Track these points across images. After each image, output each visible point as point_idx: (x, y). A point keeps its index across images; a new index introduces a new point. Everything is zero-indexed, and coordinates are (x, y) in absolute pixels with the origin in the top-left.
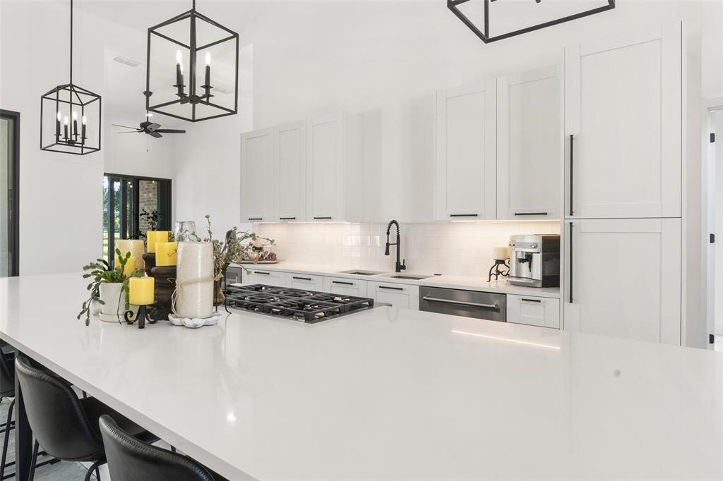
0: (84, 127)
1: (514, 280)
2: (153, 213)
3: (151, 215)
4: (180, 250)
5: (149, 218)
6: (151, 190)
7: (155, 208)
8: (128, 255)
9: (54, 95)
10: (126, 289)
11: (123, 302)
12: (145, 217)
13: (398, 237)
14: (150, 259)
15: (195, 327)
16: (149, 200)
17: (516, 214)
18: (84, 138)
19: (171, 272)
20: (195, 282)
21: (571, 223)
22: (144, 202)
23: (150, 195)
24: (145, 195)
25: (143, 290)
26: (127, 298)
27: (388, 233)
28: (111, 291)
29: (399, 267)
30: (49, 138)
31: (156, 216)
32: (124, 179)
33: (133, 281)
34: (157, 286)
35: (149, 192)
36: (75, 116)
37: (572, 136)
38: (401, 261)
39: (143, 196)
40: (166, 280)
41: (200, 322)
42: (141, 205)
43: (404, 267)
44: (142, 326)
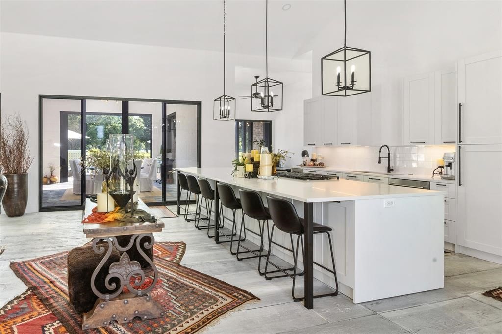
0: (229, 111)
1: (445, 176)
2: (261, 141)
3: (259, 142)
4: (261, 156)
5: (258, 143)
6: (260, 127)
7: (262, 137)
8: (246, 158)
9: (219, 100)
10: (245, 167)
11: (244, 171)
12: (256, 143)
13: (389, 154)
14: (252, 159)
15: (265, 179)
16: (258, 134)
17: (444, 142)
18: (229, 114)
19: (259, 163)
20: (265, 165)
21: (460, 147)
22: (256, 134)
23: (260, 130)
24: (257, 130)
25: (250, 168)
26: (245, 170)
27: (380, 152)
28: (240, 168)
29: (390, 170)
30: (217, 116)
31: (262, 143)
32: (245, 122)
33: (247, 165)
34: (254, 167)
35: (258, 129)
36: (226, 107)
37: (460, 104)
38: (391, 167)
39: (255, 130)
40: (257, 165)
41: (267, 178)
42: (254, 136)
43: (392, 170)
44: (249, 178)
